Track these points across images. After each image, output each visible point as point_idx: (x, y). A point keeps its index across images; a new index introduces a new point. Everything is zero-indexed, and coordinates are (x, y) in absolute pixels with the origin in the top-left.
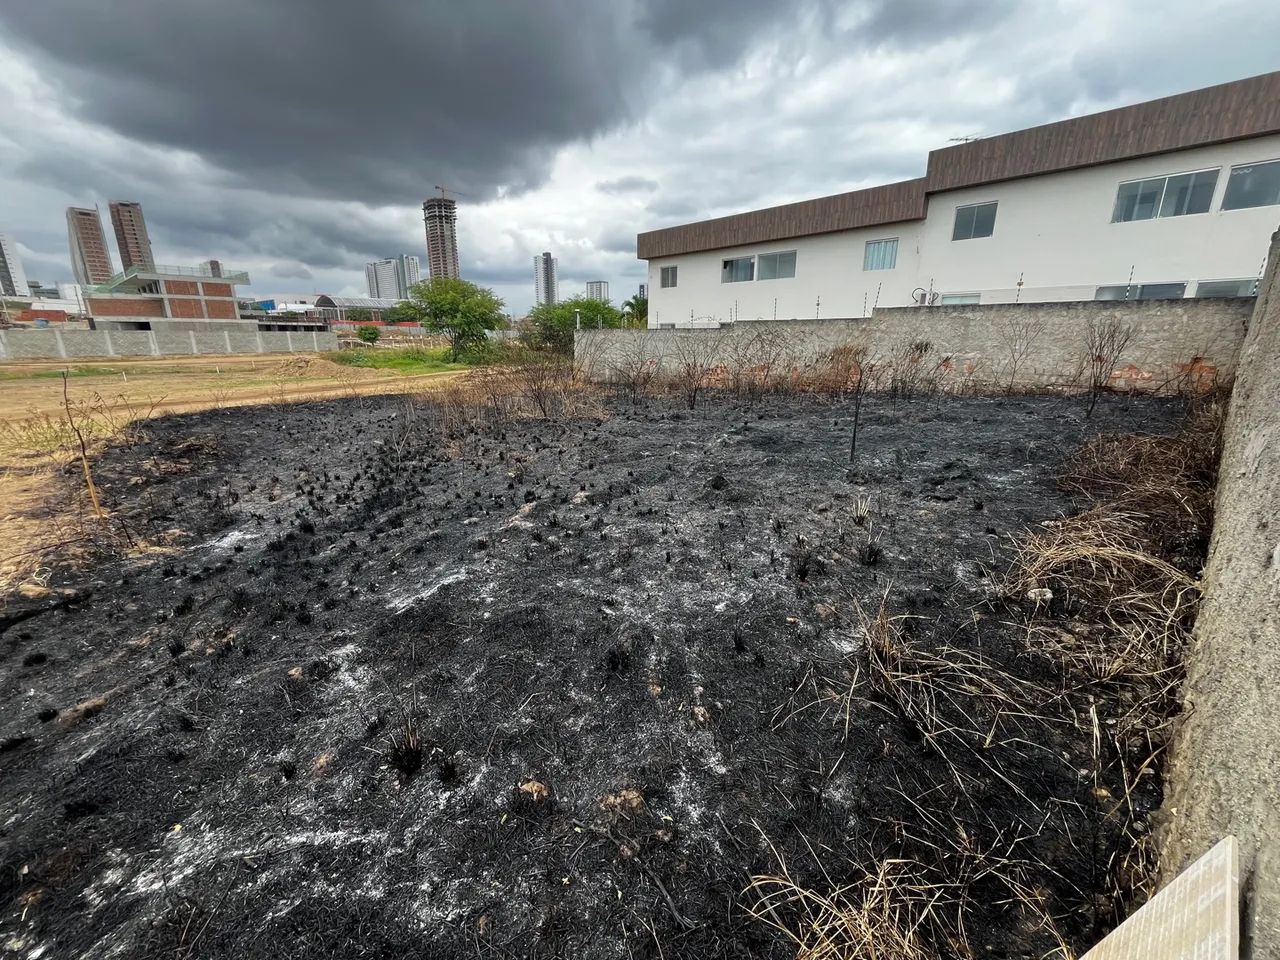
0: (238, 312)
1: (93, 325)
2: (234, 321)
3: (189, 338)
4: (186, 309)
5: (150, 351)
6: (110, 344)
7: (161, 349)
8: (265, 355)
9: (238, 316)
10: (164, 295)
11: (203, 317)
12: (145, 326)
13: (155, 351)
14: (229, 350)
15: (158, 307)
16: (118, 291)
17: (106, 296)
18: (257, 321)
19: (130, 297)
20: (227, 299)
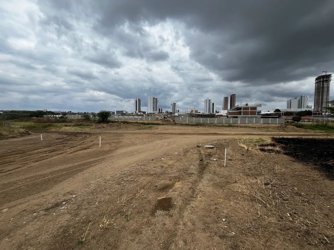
0: (257, 114)
1: (228, 117)
2: (256, 116)
3: (246, 120)
4: (246, 113)
5: (238, 122)
6: (231, 120)
7: (240, 122)
8: (263, 124)
9: (257, 115)
10: (242, 111)
11: (249, 115)
12: (237, 117)
13: (239, 122)
14: (254, 122)
15: (240, 113)
16: (233, 110)
17: (231, 111)
18: (261, 116)
19: (235, 111)
20: (255, 111)
